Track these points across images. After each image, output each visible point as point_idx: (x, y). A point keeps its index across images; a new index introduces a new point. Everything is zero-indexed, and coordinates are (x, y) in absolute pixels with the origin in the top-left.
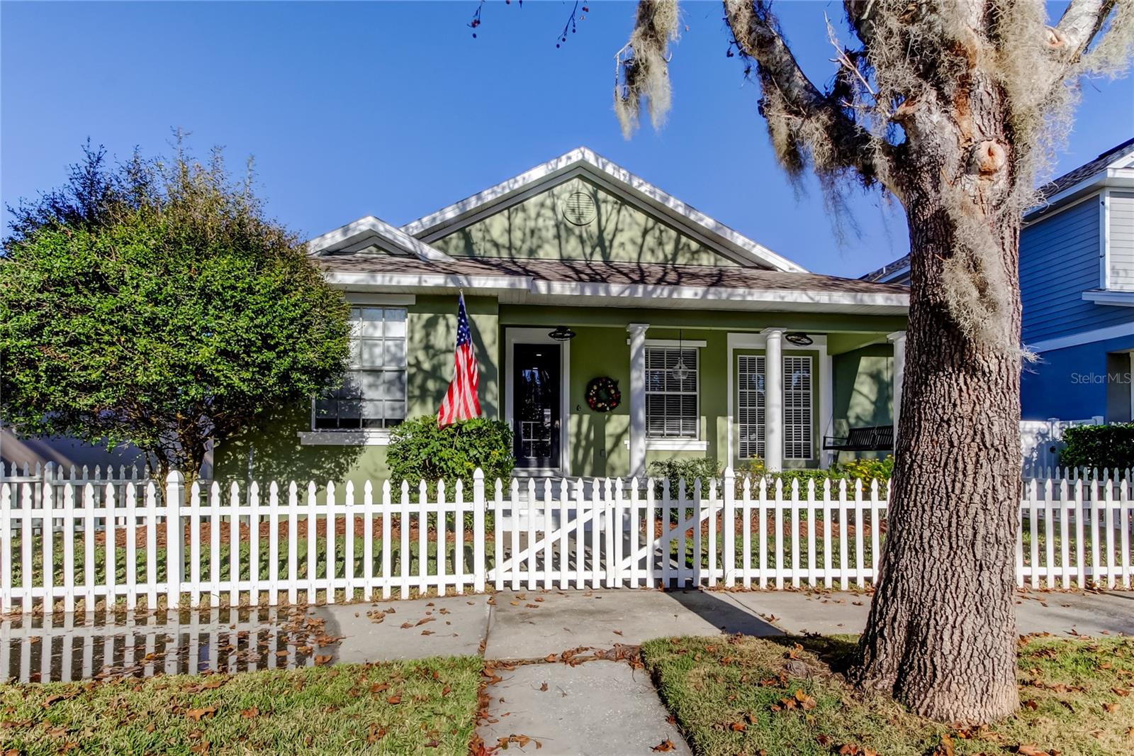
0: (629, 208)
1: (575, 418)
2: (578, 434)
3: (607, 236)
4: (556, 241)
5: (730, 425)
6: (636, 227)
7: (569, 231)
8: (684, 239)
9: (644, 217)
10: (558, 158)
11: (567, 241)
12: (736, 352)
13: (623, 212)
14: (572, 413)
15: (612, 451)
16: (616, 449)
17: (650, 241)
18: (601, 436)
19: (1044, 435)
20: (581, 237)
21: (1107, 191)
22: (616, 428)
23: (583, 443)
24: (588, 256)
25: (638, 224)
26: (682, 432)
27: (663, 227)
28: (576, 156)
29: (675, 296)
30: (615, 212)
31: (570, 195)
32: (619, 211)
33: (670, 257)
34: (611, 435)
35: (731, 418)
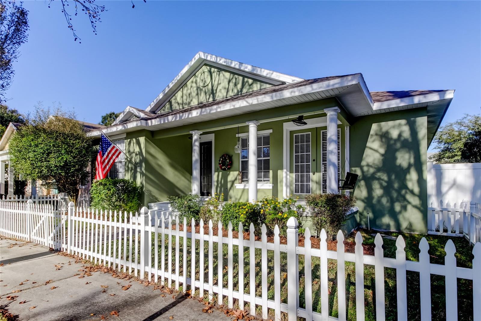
0: (223, 72)
1: (216, 173)
2: (218, 181)
3: (215, 88)
4: (197, 96)
6: (225, 81)
7: (201, 90)
8: (246, 80)
9: (229, 74)
11: (201, 94)
13: (221, 75)
14: (215, 172)
15: (230, 188)
16: (232, 188)
17: (232, 85)
18: (226, 182)
20: (205, 92)
22: (232, 178)
23: (220, 185)
24: (207, 100)
25: (226, 78)
26: (263, 179)
27: (236, 76)
28: (197, 57)
31: (203, 75)
32: (219, 75)
33: (240, 90)
34: (230, 181)
35: (285, 169)
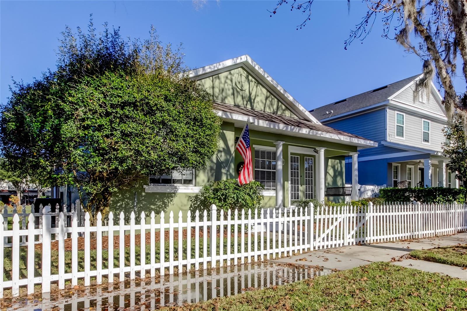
0: (261, 86)
3: (253, 98)
4: (232, 96)
5: (290, 185)
6: (263, 95)
7: (238, 92)
8: (280, 104)
9: (266, 91)
10: (237, 58)
11: (237, 97)
12: (292, 154)
13: (258, 87)
17: (268, 102)
19: (373, 191)
20: (242, 96)
21: (388, 107)
24: (245, 105)
25: (264, 94)
26: (272, 188)
27: (273, 97)
28: (244, 58)
29: (300, 132)
30: (255, 86)
31: (239, 75)
32: (257, 86)
33: (275, 111)
35: (290, 182)
